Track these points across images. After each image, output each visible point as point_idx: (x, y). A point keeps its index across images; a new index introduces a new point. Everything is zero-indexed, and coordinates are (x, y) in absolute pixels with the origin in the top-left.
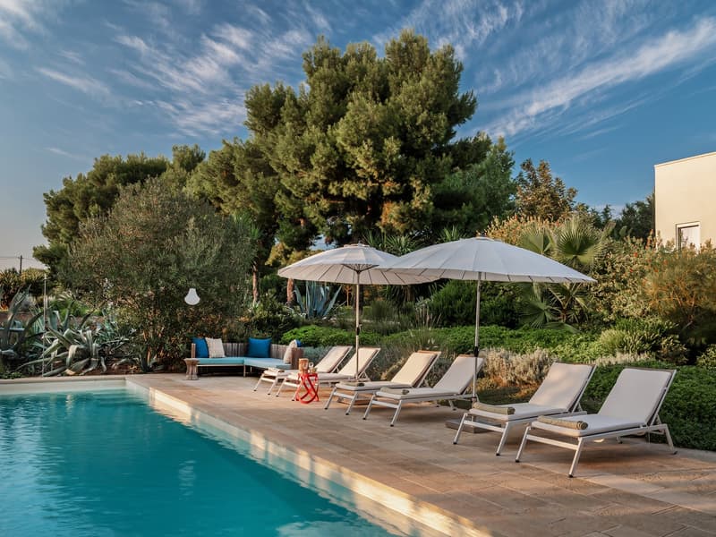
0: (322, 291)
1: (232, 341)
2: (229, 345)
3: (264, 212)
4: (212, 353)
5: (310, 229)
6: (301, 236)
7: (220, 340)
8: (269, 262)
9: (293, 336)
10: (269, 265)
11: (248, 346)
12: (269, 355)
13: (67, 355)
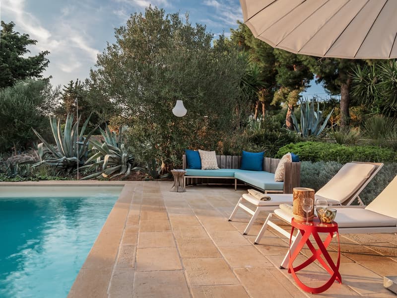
0: (315, 114)
1: (226, 153)
2: (223, 157)
3: (267, 65)
4: (205, 165)
5: (303, 71)
6: (295, 78)
7: (214, 152)
8: (273, 103)
9: (288, 150)
10: (273, 105)
11: (242, 159)
12: (262, 168)
13: (103, 162)
